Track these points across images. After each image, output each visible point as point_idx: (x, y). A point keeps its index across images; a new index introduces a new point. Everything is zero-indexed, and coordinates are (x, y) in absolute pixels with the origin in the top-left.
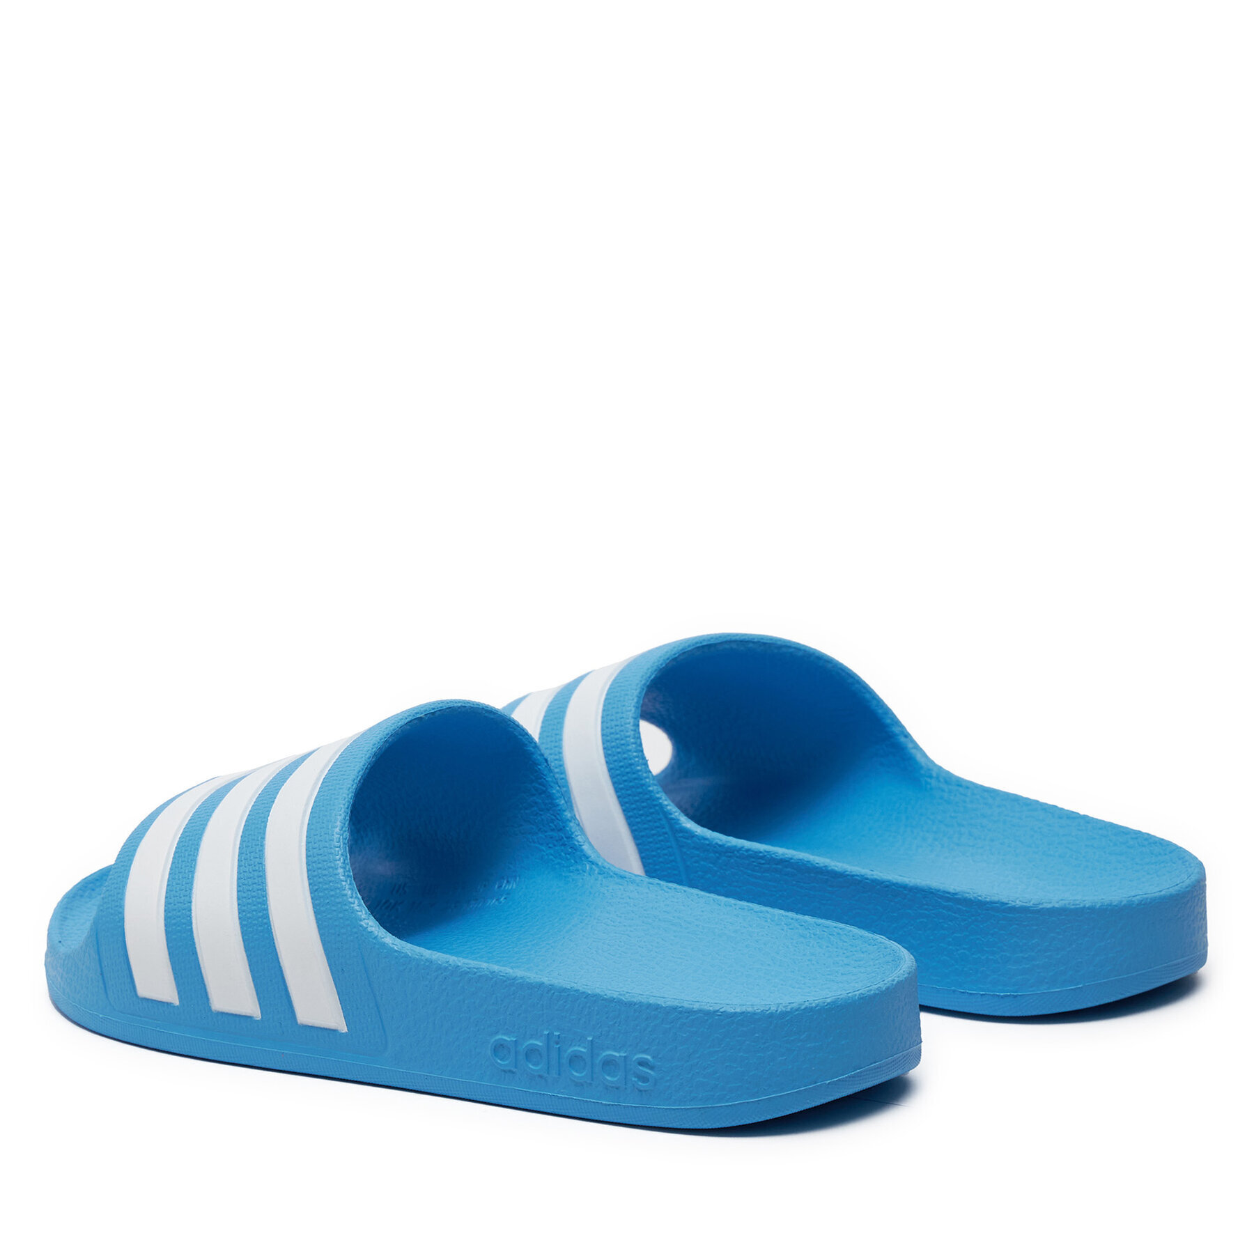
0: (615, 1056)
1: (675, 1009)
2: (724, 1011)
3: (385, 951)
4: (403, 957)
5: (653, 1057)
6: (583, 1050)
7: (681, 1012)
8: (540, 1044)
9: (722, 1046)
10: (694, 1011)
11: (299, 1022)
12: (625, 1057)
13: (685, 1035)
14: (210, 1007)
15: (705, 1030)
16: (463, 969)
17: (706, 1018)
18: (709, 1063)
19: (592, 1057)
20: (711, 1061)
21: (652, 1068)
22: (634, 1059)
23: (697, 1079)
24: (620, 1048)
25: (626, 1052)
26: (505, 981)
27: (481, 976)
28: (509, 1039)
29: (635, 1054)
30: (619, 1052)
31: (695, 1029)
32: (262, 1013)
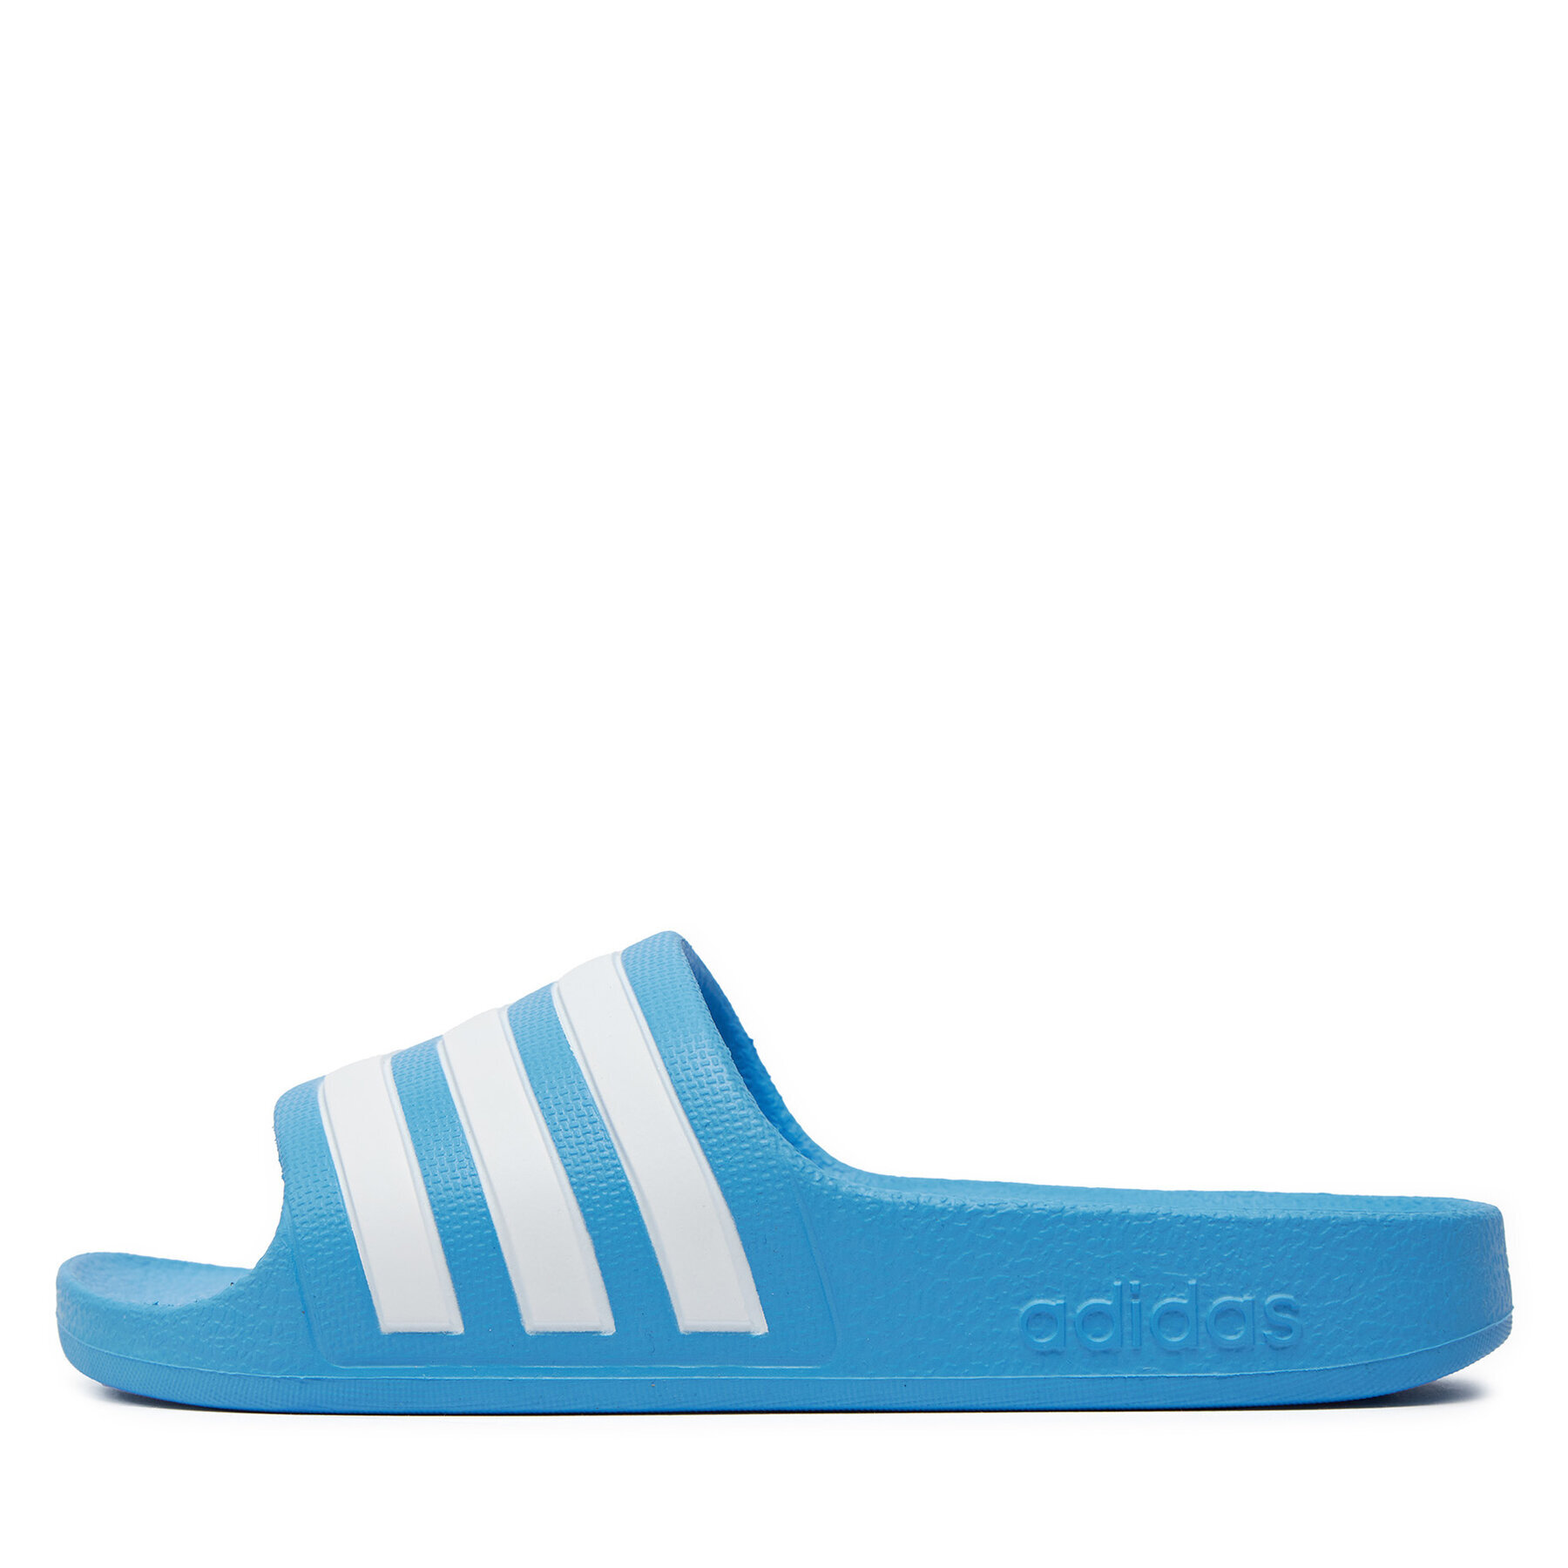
0: (1238, 1303)
1: (1325, 1222)
2: (1394, 1220)
3: (840, 1197)
4: (869, 1203)
5: (1296, 1297)
6: (1180, 1301)
7: (1335, 1226)
8: (1109, 1303)
9: (1393, 1270)
10: (1356, 1222)
11: (682, 1329)
12: (1253, 1302)
13: (1343, 1259)
14: (522, 1327)
15: (1371, 1249)
16: (972, 1209)
17: (1371, 1231)
18: (1377, 1296)
19: (1197, 1311)
20: (1380, 1293)
21: (1295, 1312)
22: (1267, 1303)
23: (1362, 1322)
24: (1242, 1289)
25: (1251, 1294)
26: (1047, 1216)
27: (1003, 1214)
28: (1054, 1304)
29: (1267, 1297)
30: (1242, 1296)
31: (1355, 1249)
32: (616, 1324)
